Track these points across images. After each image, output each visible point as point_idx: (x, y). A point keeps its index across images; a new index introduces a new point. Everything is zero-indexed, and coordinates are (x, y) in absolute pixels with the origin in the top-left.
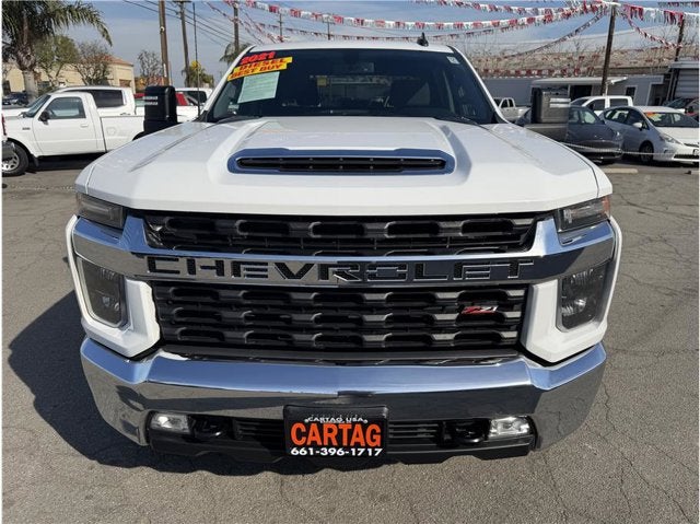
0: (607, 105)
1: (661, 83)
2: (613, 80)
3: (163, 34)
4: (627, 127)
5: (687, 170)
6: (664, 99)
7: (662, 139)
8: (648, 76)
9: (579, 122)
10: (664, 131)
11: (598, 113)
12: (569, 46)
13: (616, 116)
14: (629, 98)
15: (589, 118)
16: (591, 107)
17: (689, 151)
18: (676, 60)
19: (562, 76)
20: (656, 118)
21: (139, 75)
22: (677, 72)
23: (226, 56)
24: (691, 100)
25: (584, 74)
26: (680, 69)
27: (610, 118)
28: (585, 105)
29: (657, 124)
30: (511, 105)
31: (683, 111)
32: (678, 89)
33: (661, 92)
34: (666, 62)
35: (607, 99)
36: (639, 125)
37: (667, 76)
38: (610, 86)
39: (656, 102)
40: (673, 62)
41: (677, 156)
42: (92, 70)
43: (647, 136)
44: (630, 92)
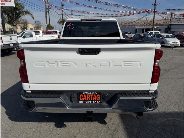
0: (154, 33)
1: (167, 28)
2: (155, 27)
3: (46, 17)
4: (158, 38)
5: (172, 48)
6: (168, 32)
7: (166, 41)
8: (164, 26)
9: (147, 37)
10: (167, 39)
11: (152, 35)
12: (144, 19)
13: (156, 36)
14: (159, 32)
15: (149, 36)
16: (150, 34)
17: (173, 44)
18: (170, 22)
19: (143, 26)
20: (165, 36)
21: (35, 27)
22: (171, 25)
23: (59, 22)
24: (174, 32)
25: (148, 26)
27: (154, 36)
28: (148, 33)
30: (131, 34)
31: (172, 34)
32: (171, 29)
33: (167, 30)
34: (168, 23)
35: (154, 32)
36: (161, 38)
37: (168, 26)
38: (155, 29)
39: (166, 33)
40: (170, 23)
41: (170, 45)
42: (23, 26)
43: (163, 40)
44: (159, 30)
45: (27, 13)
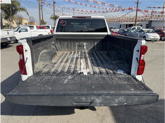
0: (136, 28)
1: (148, 23)
2: (138, 23)
3: (40, 13)
4: (140, 33)
5: (153, 42)
6: (149, 27)
7: (147, 36)
8: (145, 22)
9: (130, 32)
10: (148, 34)
11: (134, 30)
12: (128, 16)
13: (138, 31)
14: (141, 27)
15: (132, 31)
17: (153, 38)
18: (151, 19)
19: (127, 22)
21: (29, 22)
23: (51, 18)
24: (154, 27)
25: (131, 22)
26: (152, 21)
27: (137, 31)
28: (131, 28)
29: (146, 32)
30: (116, 29)
31: (152, 30)
32: (152, 25)
33: (148, 25)
34: (148, 19)
35: (136, 27)
36: (143, 33)
37: (149, 22)
39: (147, 28)
40: (150, 19)
41: (151, 39)
42: (18, 21)
43: (145, 35)
45: (23, 9)
